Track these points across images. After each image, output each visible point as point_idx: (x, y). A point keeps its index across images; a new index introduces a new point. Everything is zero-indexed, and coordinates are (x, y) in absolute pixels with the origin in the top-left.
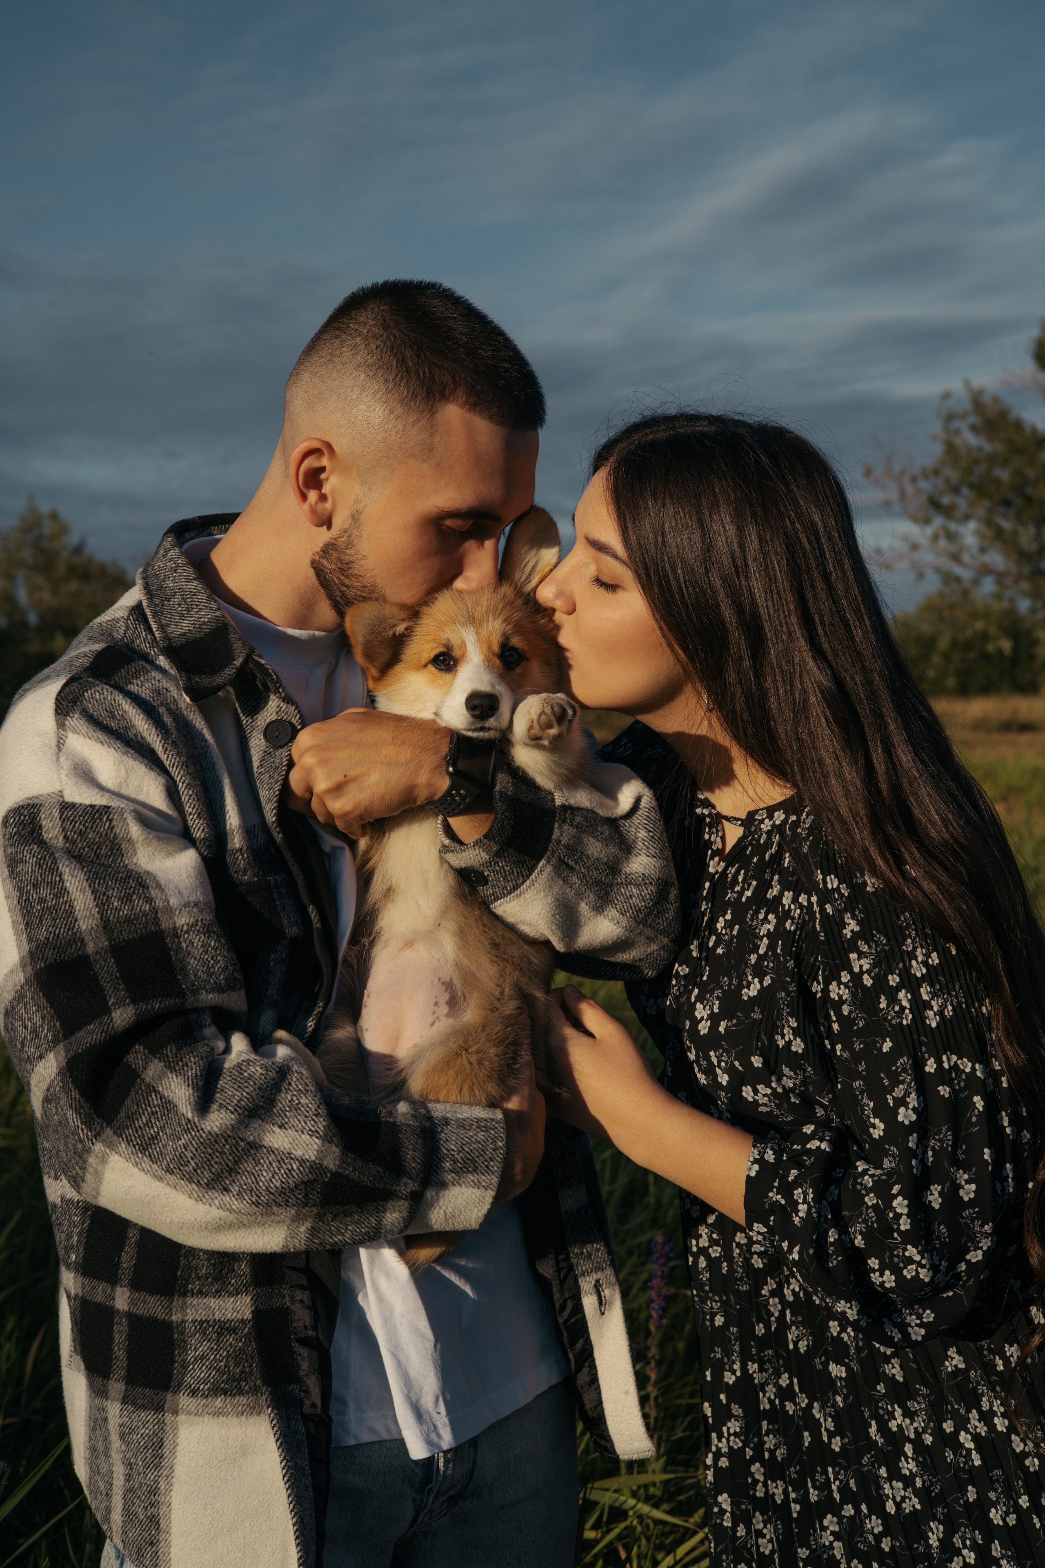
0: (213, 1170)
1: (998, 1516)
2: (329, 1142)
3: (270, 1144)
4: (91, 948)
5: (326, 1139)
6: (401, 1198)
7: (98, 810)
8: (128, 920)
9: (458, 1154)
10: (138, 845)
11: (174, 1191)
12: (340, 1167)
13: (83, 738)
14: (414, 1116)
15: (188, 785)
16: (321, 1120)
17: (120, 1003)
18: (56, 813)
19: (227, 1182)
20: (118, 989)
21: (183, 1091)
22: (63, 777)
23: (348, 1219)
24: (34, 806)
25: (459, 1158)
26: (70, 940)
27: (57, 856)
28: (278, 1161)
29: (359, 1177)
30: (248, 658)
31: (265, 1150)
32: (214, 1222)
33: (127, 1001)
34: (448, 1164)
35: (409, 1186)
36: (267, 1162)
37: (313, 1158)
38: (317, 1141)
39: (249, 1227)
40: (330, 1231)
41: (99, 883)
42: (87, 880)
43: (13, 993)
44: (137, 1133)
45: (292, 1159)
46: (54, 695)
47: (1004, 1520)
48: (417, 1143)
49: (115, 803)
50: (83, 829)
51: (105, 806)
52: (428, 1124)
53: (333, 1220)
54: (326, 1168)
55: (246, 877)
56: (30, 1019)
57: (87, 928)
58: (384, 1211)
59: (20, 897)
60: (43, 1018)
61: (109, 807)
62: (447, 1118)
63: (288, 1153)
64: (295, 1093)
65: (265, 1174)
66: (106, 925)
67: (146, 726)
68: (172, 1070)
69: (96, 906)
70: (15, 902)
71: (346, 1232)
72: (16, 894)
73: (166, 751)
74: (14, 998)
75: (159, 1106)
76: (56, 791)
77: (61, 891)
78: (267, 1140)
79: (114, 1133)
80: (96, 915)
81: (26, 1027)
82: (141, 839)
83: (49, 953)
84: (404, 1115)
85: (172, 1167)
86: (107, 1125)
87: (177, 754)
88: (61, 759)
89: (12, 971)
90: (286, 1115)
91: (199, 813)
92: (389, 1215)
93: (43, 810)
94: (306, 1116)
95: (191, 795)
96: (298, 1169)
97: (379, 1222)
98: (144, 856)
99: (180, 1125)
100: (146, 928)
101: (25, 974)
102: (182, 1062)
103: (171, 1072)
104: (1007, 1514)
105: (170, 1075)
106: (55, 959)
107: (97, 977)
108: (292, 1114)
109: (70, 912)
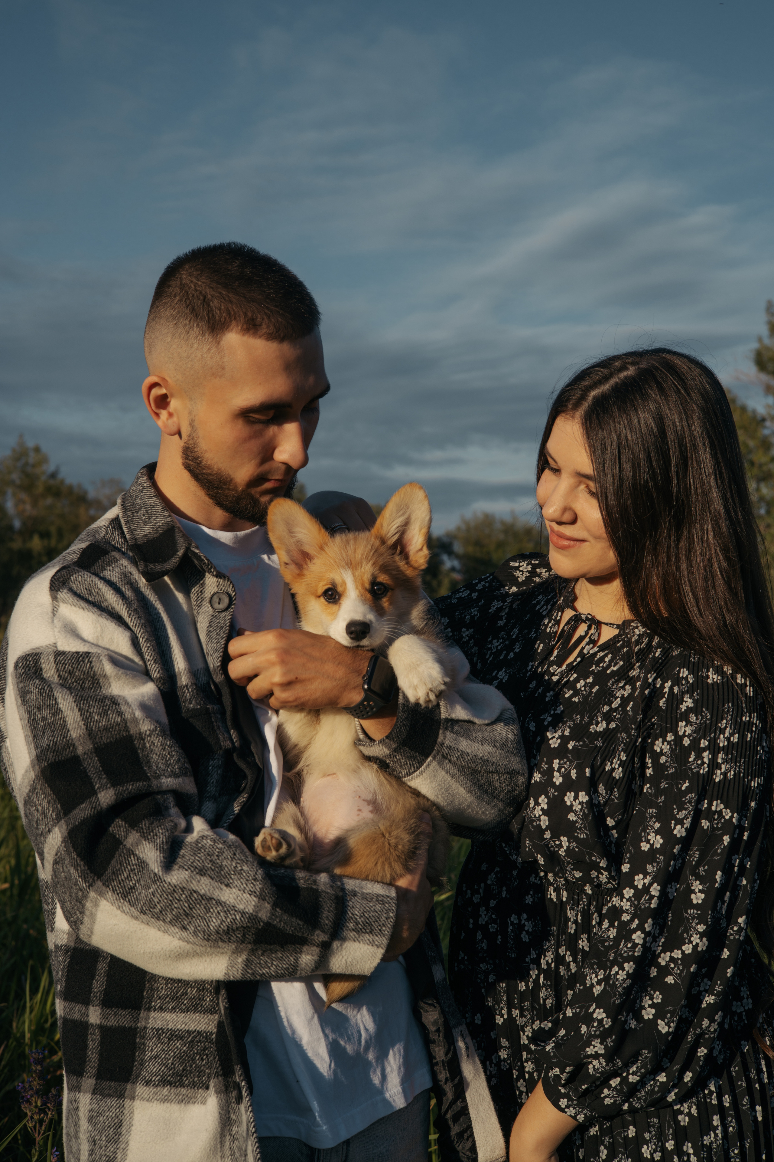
0: (174, 913)
1: (648, 1151)
2: (263, 900)
3: (219, 898)
4: (80, 750)
5: (261, 897)
6: (314, 945)
7: (81, 655)
8: (106, 729)
9: (360, 918)
10: (111, 680)
11: (147, 926)
12: (270, 918)
13: (70, 606)
14: (332, 886)
15: (147, 639)
16: (258, 883)
17: (103, 787)
18: (52, 659)
19: (186, 923)
20: (101, 778)
21: (153, 853)
22: (56, 633)
23: (274, 955)
24: (36, 654)
25: (360, 921)
26: (65, 746)
27: (53, 686)
28: (225, 912)
29: (284, 927)
30: (188, 549)
31: (214, 902)
32: (175, 951)
33: (109, 786)
34: (352, 925)
35: (320, 937)
36: (216, 911)
37: (251, 911)
38: (255, 899)
39: (201, 956)
40: (260, 964)
41: (83, 703)
42: (75, 702)
43: (28, 788)
44: (120, 884)
45: (236, 911)
46: (50, 578)
47: (652, 1154)
48: (331, 906)
49: (93, 650)
50: (71, 669)
51: (87, 652)
52: (341, 894)
53: (263, 955)
54: (260, 919)
55: (191, 705)
56: (40, 805)
57: (76, 736)
58: (301, 952)
59: (29, 718)
60: (49, 802)
61: (89, 653)
62: (355, 891)
63: (233, 906)
64: (238, 861)
65: (214, 921)
66: (90, 733)
67: (115, 599)
68: (146, 838)
69: (83, 720)
70: (26, 722)
71: (272, 966)
72: (26, 716)
73: (130, 615)
74: (29, 791)
75: (136, 865)
76: (51, 643)
77: (57, 711)
78: (216, 894)
79: (104, 884)
80: (83, 727)
81: (37, 810)
82: (113, 674)
83: (50, 755)
84: (325, 884)
85: (144, 909)
86: (98, 878)
87: (138, 617)
88: (55, 621)
89: (26, 772)
90: (231, 878)
91: (155, 660)
92: (304, 956)
93: (42, 657)
94: (247, 880)
95: (149, 647)
96: (240, 919)
97: (297, 960)
98: (116, 688)
99: (150, 878)
100: (119, 734)
101: (35, 772)
102: (153, 832)
103: (145, 840)
104: (655, 1151)
105: (144, 843)
106: (55, 760)
107: (86, 771)
108: (236, 877)
109: (64, 725)
